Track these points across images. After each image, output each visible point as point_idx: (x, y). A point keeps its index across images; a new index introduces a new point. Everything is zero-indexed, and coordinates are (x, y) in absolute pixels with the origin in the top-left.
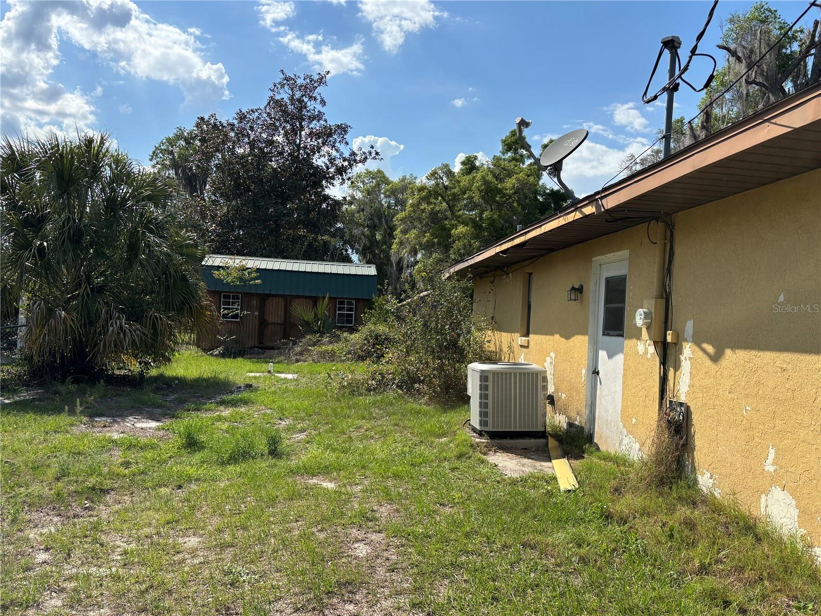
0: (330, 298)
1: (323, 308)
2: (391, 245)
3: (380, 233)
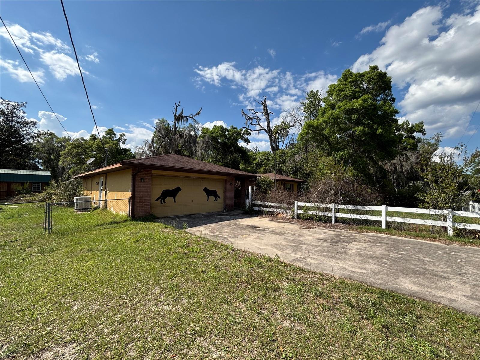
0: (30, 182)
1: (26, 186)
2: (59, 161)
3: (53, 156)
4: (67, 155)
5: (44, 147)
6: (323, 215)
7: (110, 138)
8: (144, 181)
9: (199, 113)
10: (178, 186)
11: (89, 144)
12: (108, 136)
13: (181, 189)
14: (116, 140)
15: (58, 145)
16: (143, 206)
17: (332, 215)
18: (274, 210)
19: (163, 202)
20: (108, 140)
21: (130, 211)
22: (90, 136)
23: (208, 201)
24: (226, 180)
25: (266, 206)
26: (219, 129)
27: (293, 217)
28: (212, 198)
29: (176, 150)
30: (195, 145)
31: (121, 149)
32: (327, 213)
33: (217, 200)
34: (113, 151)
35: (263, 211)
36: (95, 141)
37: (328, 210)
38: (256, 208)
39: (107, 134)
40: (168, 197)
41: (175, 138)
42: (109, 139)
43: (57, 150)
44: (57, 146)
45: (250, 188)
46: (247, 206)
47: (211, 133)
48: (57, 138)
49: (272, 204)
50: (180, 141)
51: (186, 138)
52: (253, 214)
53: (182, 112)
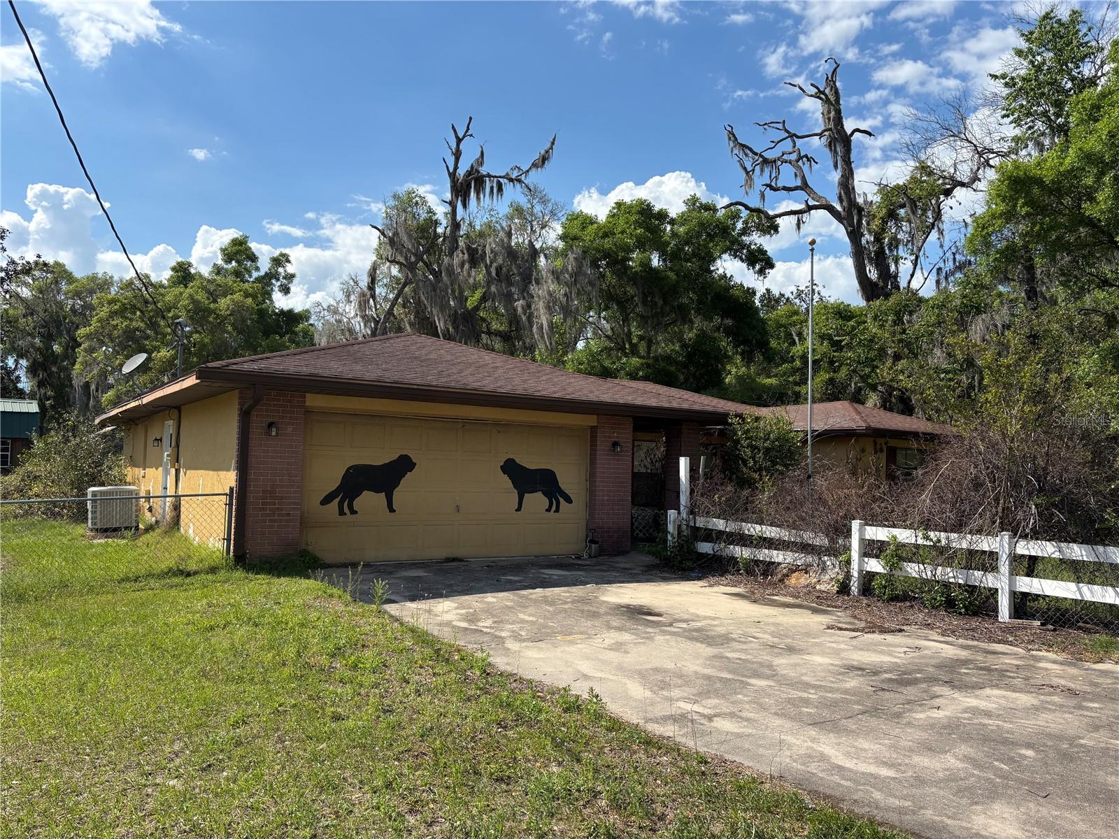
2: (74, 364)
3: (60, 344)
4: (99, 338)
5: (32, 314)
6: (961, 581)
7: (237, 274)
8: (277, 434)
9: (544, 159)
10: (404, 453)
11: (167, 298)
12: (229, 266)
13: (415, 464)
14: (258, 280)
15: (73, 305)
16: (275, 521)
17: (1000, 582)
18: (778, 556)
19: (346, 509)
20: (230, 280)
21: (232, 537)
22: (173, 269)
23: (519, 509)
24: (593, 430)
25: (744, 540)
26: (633, 218)
27: (844, 589)
28: (536, 501)
29: (456, 311)
30: (525, 290)
31: (276, 314)
32: (978, 574)
33: (557, 510)
34: (244, 321)
35: (733, 560)
36: (186, 287)
37: (987, 561)
38: (705, 548)
39: (229, 257)
40: (365, 493)
41: (451, 266)
42: (233, 278)
43: (72, 323)
44: (71, 309)
45: (683, 463)
46: (669, 537)
47: (596, 234)
48: (70, 278)
49: (770, 532)
50: (469, 276)
51: (495, 265)
52: (692, 570)
53: (481, 161)
